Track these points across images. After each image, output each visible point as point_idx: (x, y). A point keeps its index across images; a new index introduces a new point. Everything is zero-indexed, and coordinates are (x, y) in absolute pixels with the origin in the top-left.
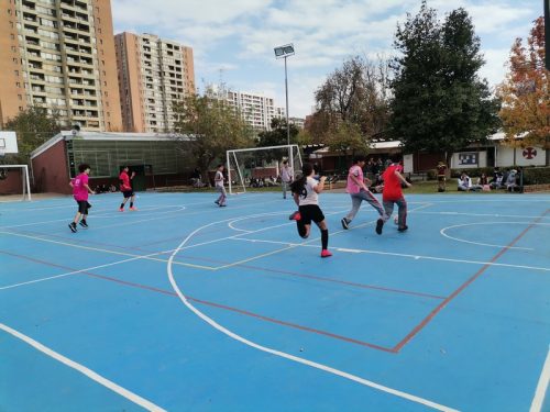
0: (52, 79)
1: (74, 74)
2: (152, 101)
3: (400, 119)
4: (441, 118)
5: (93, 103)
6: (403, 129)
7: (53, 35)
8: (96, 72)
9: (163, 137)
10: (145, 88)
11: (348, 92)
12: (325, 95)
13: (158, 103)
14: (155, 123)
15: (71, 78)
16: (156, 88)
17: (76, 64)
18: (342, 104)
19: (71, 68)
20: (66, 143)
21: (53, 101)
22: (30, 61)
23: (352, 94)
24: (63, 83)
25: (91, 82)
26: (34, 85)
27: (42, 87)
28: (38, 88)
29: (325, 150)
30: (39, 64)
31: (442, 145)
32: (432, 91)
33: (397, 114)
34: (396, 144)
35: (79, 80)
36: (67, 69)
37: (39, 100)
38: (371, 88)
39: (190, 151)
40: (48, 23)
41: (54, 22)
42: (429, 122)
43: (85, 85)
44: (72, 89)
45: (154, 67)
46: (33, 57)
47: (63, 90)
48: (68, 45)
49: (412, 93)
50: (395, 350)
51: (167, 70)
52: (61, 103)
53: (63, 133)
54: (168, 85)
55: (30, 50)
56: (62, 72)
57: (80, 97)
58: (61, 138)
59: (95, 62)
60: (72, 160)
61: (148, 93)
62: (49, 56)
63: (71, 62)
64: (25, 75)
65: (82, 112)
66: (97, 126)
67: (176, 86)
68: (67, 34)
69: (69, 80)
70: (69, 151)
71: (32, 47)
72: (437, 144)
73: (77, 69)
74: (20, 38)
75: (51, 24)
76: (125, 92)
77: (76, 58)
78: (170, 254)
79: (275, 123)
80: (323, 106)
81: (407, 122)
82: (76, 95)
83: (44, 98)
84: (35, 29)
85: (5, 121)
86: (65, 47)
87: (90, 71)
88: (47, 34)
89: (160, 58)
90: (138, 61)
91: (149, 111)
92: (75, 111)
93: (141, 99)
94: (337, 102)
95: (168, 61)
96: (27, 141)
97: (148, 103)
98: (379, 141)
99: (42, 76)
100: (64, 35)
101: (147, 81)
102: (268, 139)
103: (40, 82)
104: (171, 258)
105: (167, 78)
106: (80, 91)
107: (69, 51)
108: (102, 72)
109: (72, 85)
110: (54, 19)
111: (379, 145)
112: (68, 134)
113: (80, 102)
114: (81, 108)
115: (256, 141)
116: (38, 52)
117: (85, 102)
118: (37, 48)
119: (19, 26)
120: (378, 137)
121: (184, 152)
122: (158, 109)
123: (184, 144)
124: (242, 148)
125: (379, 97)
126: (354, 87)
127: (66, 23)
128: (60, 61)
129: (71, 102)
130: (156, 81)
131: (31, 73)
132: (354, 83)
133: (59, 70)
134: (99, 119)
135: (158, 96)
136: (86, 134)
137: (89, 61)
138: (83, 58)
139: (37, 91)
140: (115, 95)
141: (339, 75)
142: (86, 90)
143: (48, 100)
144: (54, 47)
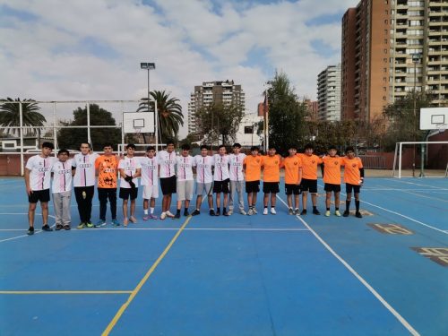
0: (412, 71)
1: (433, 63)
7: (418, 32)
15: (430, 66)
17: (437, 53)
19: (431, 57)
22: (397, 59)
24: (422, 70)
26: (397, 78)
27: (403, 79)
28: (399, 80)
30: (403, 60)
35: (436, 67)
36: (427, 59)
37: (399, 90)
40: (415, 23)
41: (421, 21)
43: (442, 71)
44: (429, 76)
46: (400, 55)
47: (421, 79)
48: (431, 37)
52: (418, 89)
55: (398, 50)
56: (422, 63)
57: (436, 82)
62: (412, 51)
63: (432, 52)
64: (391, 71)
65: (436, 96)
68: (432, 28)
69: (428, 69)
71: (401, 46)
73: (436, 58)
74: (392, 41)
75: (418, 23)
77: (437, 48)
82: (432, 81)
83: (403, 88)
84: (404, 31)
86: (428, 39)
88: (414, 32)
99: (404, 69)
100: (428, 30)
103: (402, 74)
106: (436, 77)
107: (432, 43)
109: (430, 73)
110: (421, 18)
113: (435, 87)
114: (435, 92)
116: (404, 50)
117: (440, 87)
118: (404, 46)
119: (392, 32)
127: (432, 19)
128: (421, 54)
129: (427, 88)
131: (397, 68)
138: (444, 47)
139: (399, 83)
142: (443, 75)
143: (406, 89)
144: (418, 43)
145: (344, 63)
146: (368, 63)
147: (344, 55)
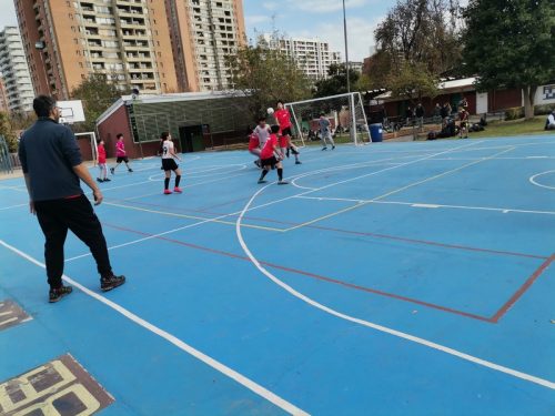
0: (108, 44)
1: (128, 37)
2: (204, 57)
3: (475, 52)
4: (525, 47)
5: (148, 64)
6: (478, 63)
8: (148, 33)
9: (218, 95)
10: (196, 44)
11: (412, 28)
12: (385, 34)
13: (210, 59)
14: (208, 80)
15: (126, 41)
16: (207, 43)
17: (129, 26)
18: (405, 41)
19: (125, 30)
20: (128, 108)
21: (111, 66)
22: (87, 28)
23: (416, 29)
24: (119, 47)
25: (145, 43)
26: (92, 52)
27: (100, 53)
28: (96, 55)
29: (388, 95)
30: (94, 30)
31: (525, 78)
32: (514, 15)
33: (471, 47)
34: (469, 81)
35: (133, 42)
36: (121, 32)
37: (98, 66)
38: (438, 19)
39: (246, 108)
42: (509, 53)
43: (139, 48)
44: (128, 52)
45: (204, 20)
46: (89, 23)
47: (119, 54)
48: (120, 7)
49: (490, 21)
50: (494, 320)
51: (217, 23)
52: (118, 67)
53: (124, 98)
54: (219, 39)
55: (86, 17)
56: (117, 35)
57: (135, 60)
58: (122, 104)
59: (146, 21)
60: (134, 124)
61: (200, 50)
62: (103, 21)
63: (124, 24)
64: (84, 43)
65: (138, 75)
66: (154, 88)
67: (227, 39)
69: (124, 44)
70: (131, 116)
71: (88, 13)
72: (518, 77)
73: (131, 31)
74: (76, 5)
76: (178, 51)
77: (128, 20)
78: (237, 217)
79: (332, 69)
80: (383, 46)
81: (482, 56)
82: (131, 58)
83: (102, 64)
85: (71, 90)
86: (117, 9)
87: (143, 32)
89: (209, 11)
90: (188, 16)
91: (202, 68)
92: (132, 74)
93: (193, 57)
94: (400, 40)
95: (218, 13)
96: (92, 109)
97: (201, 60)
98: (449, 80)
99: (99, 42)
101: (197, 37)
102: (326, 88)
103: (97, 48)
104: (239, 220)
105: (218, 31)
106: (135, 53)
107: (121, 13)
108: (155, 32)
109: (127, 49)
111: (449, 85)
112: (127, 98)
113: (136, 65)
114: (137, 71)
115: (313, 91)
116: (93, 18)
117: (141, 65)
118: (92, 13)
120: (447, 75)
121: (239, 108)
122: (211, 66)
123: (239, 100)
124: (298, 100)
125: (447, 29)
126: (419, 20)
128: (114, 25)
129: (128, 66)
130: (207, 36)
131: (90, 40)
132: (419, 17)
133: (113, 34)
134: (155, 80)
135: (209, 51)
136: (146, 97)
137: (141, 21)
138: (135, 19)
139: (96, 58)
140: (168, 54)
141: (401, 9)
142: (141, 52)
143: (106, 66)
144: (107, 10)
145: (22, 26)
146: (51, 29)
147: (19, 15)
